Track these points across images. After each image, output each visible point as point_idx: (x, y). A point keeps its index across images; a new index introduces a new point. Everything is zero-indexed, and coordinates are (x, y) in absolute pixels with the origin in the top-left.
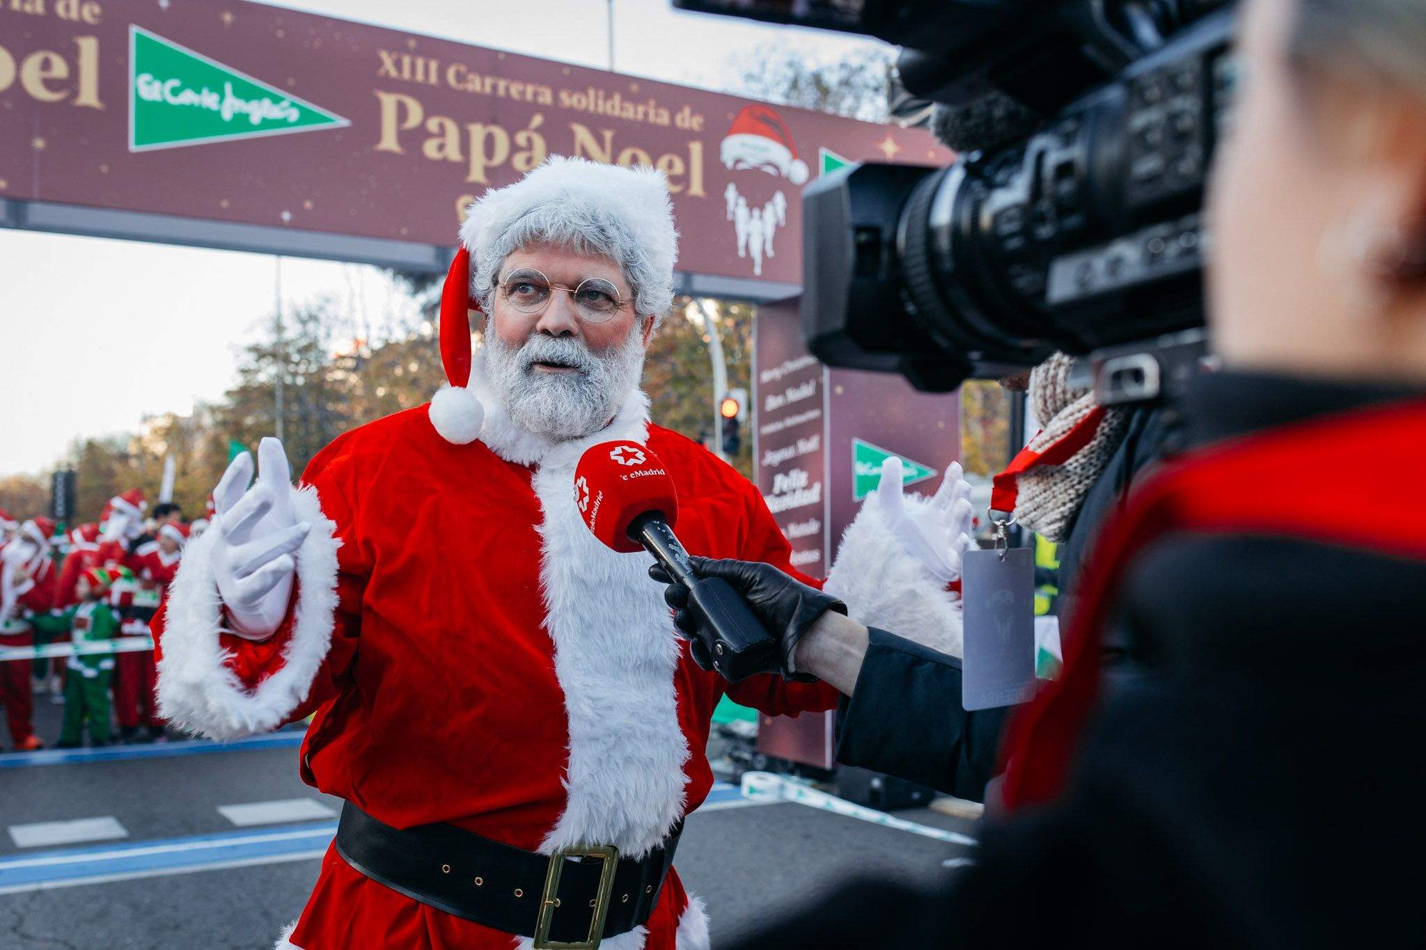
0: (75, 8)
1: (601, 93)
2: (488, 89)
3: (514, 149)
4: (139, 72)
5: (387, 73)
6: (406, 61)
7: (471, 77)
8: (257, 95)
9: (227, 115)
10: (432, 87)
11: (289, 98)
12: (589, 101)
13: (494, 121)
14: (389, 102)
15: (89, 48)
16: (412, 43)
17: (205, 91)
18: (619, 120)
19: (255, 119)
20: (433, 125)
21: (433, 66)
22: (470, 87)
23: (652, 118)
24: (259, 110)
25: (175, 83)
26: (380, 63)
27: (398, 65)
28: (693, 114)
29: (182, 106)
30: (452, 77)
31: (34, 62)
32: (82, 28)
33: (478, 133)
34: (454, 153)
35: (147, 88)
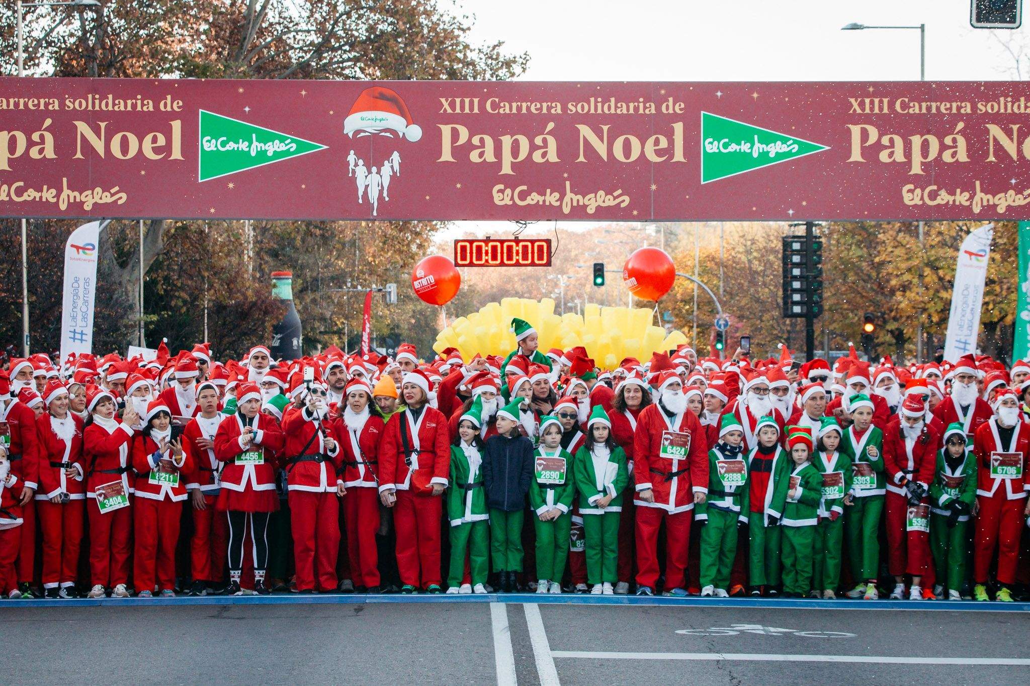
0: (671, 107)
1: (1010, 99)
2: (924, 110)
3: (944, 147)
4: (706, 137)
5: (855, 111)
6: (867, 101)
7: (911, 105)
8: (774, 139)
9: (755, 155)
10: (886, 116)
11: (792, 138)
12: (1001, 106)
13: (928, 132)
14: (856, 130)
15: (679, 127)
16: (872, 88)
17: (743, 142)
18: (1024, 115)
20: (885, 140)
21: (886, 101)
22: (911, 111)
24: (774, 149)
25: (726, 140)
26: (852, 106)
27: (862, 105)
29: (730, 153)
30: (898, 107)
31: (651, 141)
32: (675, 118)
33: (916, 141)
34: (899, 157)
35: (710, 146)
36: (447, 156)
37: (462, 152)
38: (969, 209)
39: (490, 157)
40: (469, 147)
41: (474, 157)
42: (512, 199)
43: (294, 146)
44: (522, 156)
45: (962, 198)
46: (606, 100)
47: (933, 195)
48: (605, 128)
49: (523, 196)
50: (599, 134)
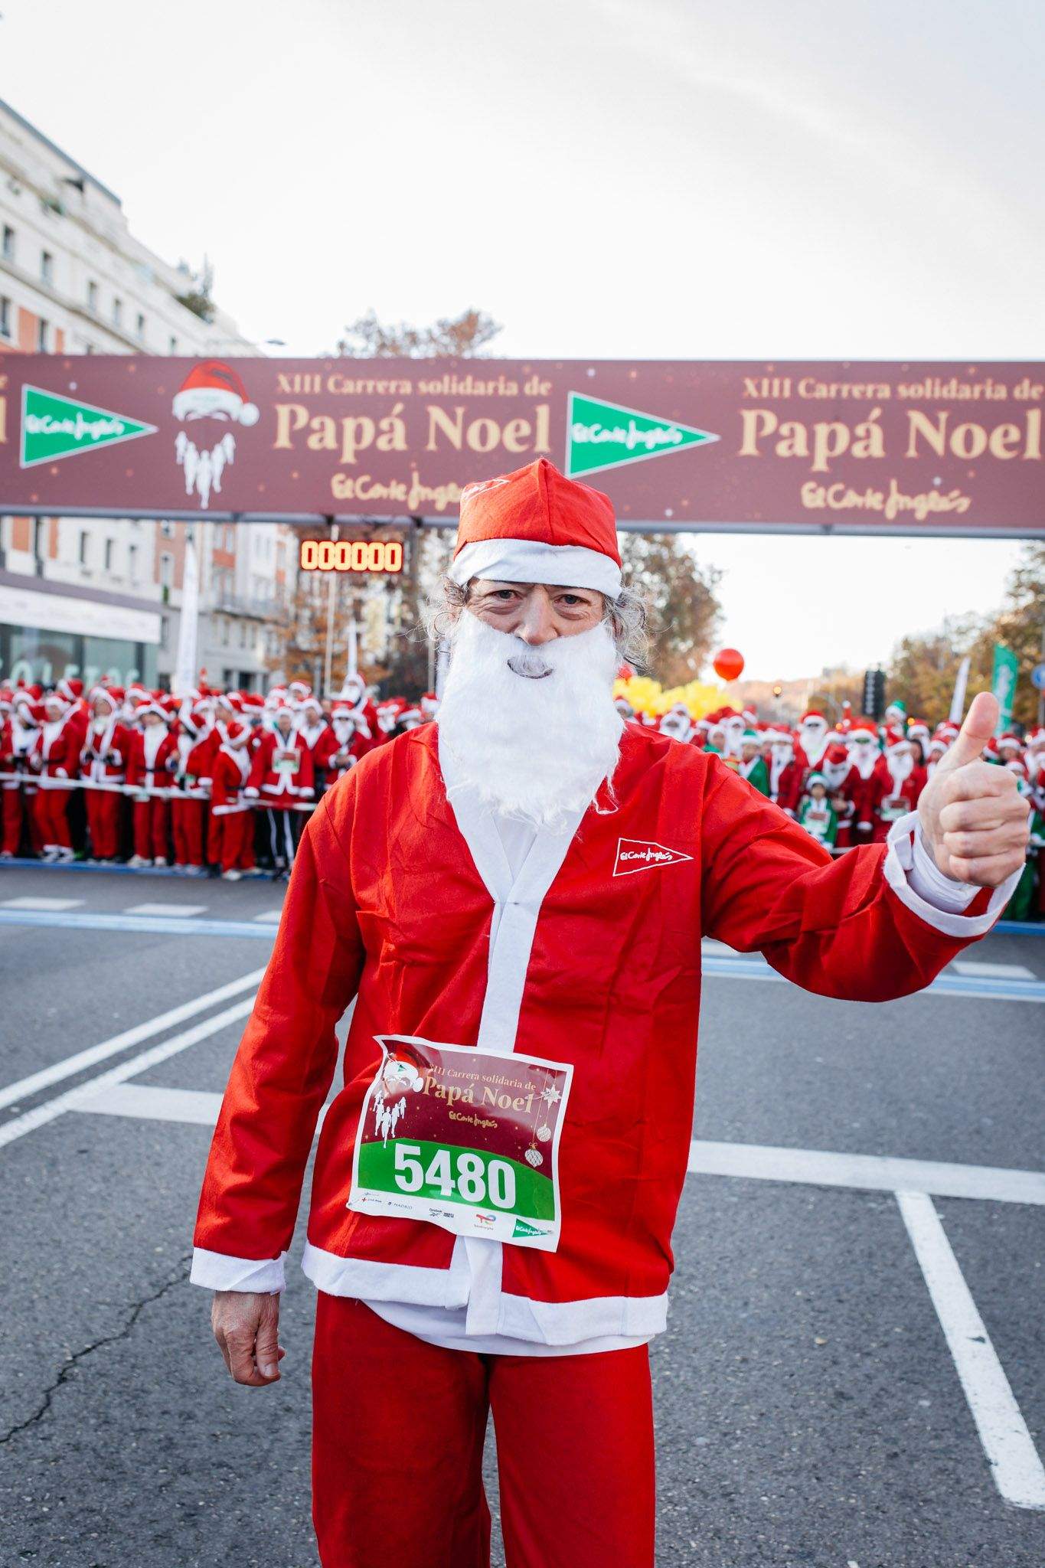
0: (536, 387)
1: (938, 381)
2: (833, 394)
3: (854, 439)
4: (574, 423)
5: (750, 395)
6: (765, 383)
7: (818, 387)
8: (653, 426)
9: (631, 445)
10: (786, 400)
11: (674, 425)
12: (928, 390)
13: (837, 419)
14: (750, 417)
15: (543, 412)
16: (770, 368)
17: (616, 429)
18: (956, 402)
19: (650, 445)
20: (785, 430)
21: (787, 383)
22: (817, 395)
23: (989, 394)
25: (597, 427)
26: (744, 387)
27: (759, 388)
28: (1031, 385)
29: (600, 444)
30: (802, 389)
31: (510, 428)
32: (539, 400)
33: (822, 431)
34: (801, 450)
35: (578, 433)
36: (283, 441)
37: (299, 437)
38: (882, 513)
39: (330, 443)
40: (308, 431)
41: (313, 443)
42: (354, 491)
43: (120, 429)
44: (367, 441)
45: (873, 500)
46: (461, 379)
47: (839, 496)
48: (460, 411)
49: (365, 488)
50: (452, 417)
